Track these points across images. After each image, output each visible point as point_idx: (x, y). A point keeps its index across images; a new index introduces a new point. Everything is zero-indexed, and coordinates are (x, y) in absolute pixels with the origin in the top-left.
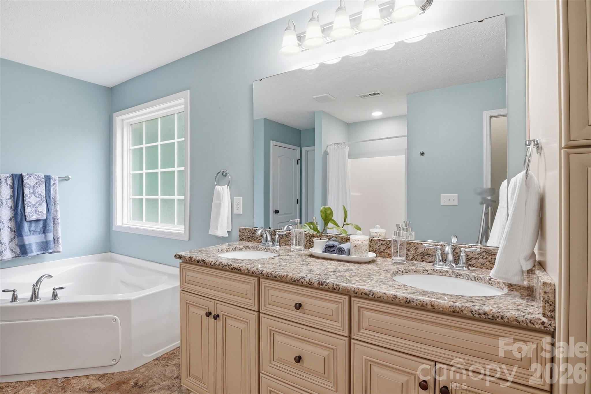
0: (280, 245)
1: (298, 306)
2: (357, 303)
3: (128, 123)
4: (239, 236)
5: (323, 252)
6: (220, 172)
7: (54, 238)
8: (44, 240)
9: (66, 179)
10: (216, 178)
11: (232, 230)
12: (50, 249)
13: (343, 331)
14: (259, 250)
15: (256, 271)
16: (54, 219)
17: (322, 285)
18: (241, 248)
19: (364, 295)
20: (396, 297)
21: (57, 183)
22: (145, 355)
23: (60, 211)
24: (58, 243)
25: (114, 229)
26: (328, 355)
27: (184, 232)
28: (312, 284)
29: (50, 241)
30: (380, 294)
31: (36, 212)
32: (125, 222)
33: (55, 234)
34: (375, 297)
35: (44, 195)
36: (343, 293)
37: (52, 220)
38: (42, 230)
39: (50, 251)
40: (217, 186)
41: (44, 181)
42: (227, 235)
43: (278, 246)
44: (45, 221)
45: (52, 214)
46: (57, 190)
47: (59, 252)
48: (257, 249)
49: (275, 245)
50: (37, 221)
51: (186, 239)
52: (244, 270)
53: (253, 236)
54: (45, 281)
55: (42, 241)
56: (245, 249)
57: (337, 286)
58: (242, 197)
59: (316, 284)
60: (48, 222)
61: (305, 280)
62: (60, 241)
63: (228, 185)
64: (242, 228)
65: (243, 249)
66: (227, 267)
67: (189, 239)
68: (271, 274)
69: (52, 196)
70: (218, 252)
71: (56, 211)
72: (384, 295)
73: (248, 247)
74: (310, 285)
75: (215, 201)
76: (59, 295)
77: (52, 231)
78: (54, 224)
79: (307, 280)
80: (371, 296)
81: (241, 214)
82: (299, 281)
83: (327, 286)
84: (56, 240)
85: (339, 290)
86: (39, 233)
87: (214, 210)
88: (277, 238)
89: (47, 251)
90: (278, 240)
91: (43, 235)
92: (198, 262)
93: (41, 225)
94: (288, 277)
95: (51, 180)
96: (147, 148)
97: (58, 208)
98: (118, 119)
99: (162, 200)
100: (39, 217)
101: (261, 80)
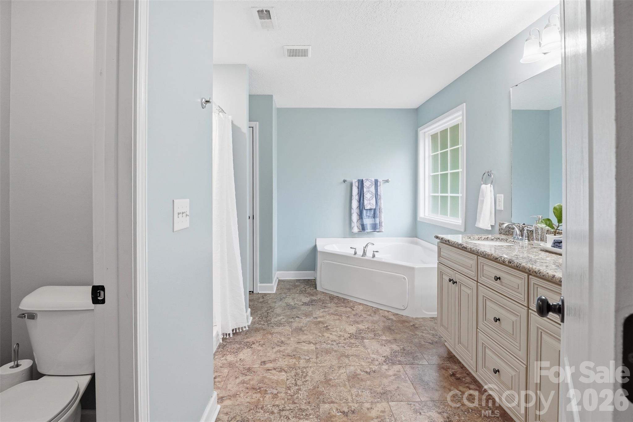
0: (529, 240)
1: (497, 279)
2: (533, 280)
3: (429, 134)
4: (499, 230)
5: (552, 247)
6: (485, 173)
7: (379, 222)
8: (374, 223)
9: (387, 181)
10: (482, 178)
11: (495, 224)
12: (377, 229)
13: (524, 302)
14: (508, 243)
15: (475, 250)
16: (380, 209)
17: (511, 263)
18: (492, 239)
19: (534, 274)
20: (554, 276)
21: (382, 185)
22: (424, 311)
23: (383, 203)
24: (382, 226)
25: (418, 219)
26: (516, 320)
27: (461, 224)
28: (505, 262)
29: (377, 223)
30: (545, 273)
31: (370, 204)
32: (427, 214)
33: (380, 219)
34: (540, 275)
35: (374, 192)
36: (522, 270)
37: (379, 210)
38: (373, 216)
39: (377, 230)
40: (483, 185)
41: (374, 184)
42: (490, 229)
43: (527, 241)
44: (375, 209)
45: (379, 206)
46: (382, 189)
47: (382, 232)
48: (506, 241)
49: (523, 240)
50: (370, 209)
51: (463, 230)
52: (468, 249)
53: (509, 231)
54: (370, 246)
55: (373, 223)
56: (496, 240)
57: (519, 265)
58: (503, 195)
59: (507, 263)
60: (376, 210)
61: (501, 258)
62: (383, 224)
63: (492, 183)
64: (501, 222)
65: (494, 240)
66: (460, 246)
67: (465, 230)
68: (483, 253)
69: (379, 194)
70: (469, 239)
71: (381, 203)
72: (547, 274)
73: (499, 238)
74: (503, 263)
75: (480, 198)
76: (376, 256)
77: (378, 217)
78: (380, 212)
79: (503, 258)
80: (538, 274)
81: (502, 210)
82: (497, 259)
83: (513, 264)
84: (380, 223)
85: (520, 268)
86: (372, 218)
87: (479, 206)
88: (526, 234)
89: (375, 230)
90: (527, 236)
91: (373, 219)
92: (446, 241)
93: (372, 212)
94: (492, 255)
95: (378, 182)
96: (441, 153)
97: (382, 202)
98: (421, 133)
99: (451, 196)
100: (371, 207)
101: (517, 85)
